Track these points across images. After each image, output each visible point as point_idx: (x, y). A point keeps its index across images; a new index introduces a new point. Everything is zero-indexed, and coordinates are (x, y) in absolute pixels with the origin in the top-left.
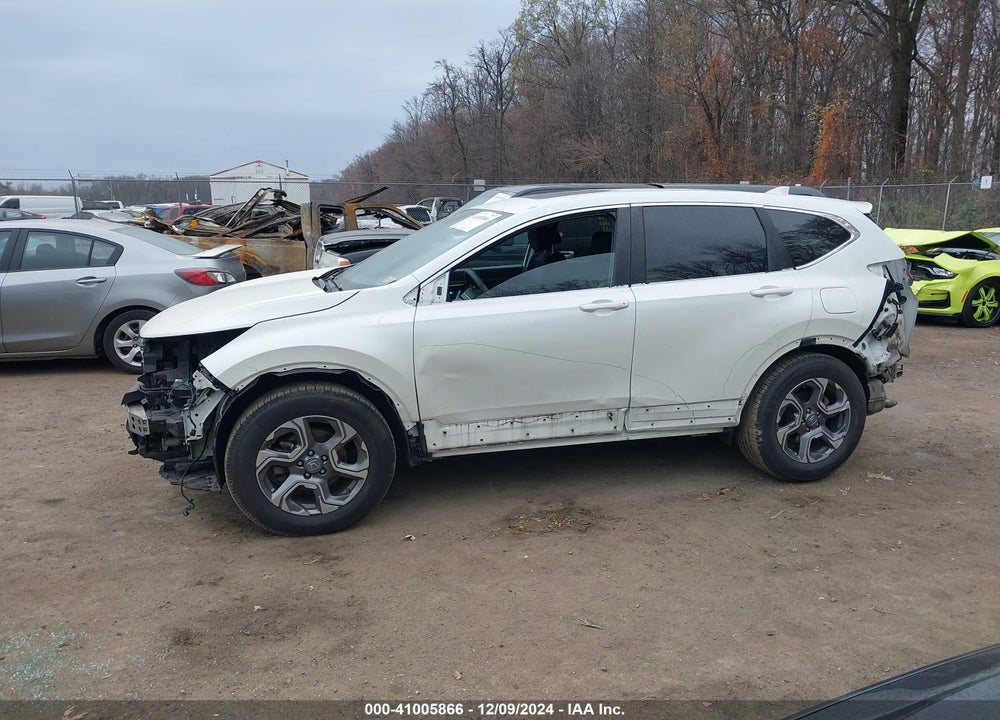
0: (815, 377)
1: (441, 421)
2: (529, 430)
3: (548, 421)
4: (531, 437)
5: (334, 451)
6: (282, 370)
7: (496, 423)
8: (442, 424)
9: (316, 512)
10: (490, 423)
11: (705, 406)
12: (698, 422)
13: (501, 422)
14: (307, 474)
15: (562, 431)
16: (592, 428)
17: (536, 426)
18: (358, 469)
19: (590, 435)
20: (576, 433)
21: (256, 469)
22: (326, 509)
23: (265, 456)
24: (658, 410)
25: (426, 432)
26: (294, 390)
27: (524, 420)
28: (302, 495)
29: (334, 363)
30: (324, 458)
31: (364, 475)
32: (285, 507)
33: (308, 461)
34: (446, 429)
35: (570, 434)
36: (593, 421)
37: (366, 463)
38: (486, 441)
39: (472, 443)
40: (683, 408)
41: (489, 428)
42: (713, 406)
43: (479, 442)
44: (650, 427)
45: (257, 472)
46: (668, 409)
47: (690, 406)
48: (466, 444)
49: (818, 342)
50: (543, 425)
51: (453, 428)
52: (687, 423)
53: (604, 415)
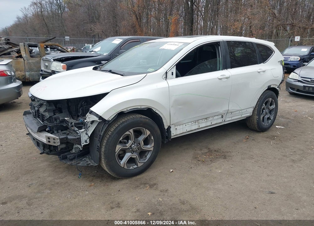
0: (269, 98)
1: (175, 125)
2: (200, 125)
3: (205, 120)
4: (200, 127)
5: (142, 142)
6: (126, 110)
9: (136, 166)
10: (189, 124)
11: (245, 110)
12: (243, 116)
13: (192, 123)
14: (133, 152)
15: (209, 124)
16: (217, 121)
17: (202, 123)
18: (150, 147)
19: (216, 124)
21: (115, 153)
22: (140, 165)
23: (119, 147)
24: (234, 113)
25: (171, 129)
26: (129, 118)
27: (199, 121)
28: (131, 161)
29: (143, 105)
30: (138, 144)
31: (152, 149)
32: (126, 167)
33: (134, 146)
34: (176, 127)
35: (211, 124)
36: (217, 119)
37: (153, 145)
38: (188, 131)
39: (184, 132)
40: (240, 111)
41: (189, 125)
42: (247, 110)
43: (186, 131)
44: (231, 119)
45: (116, 154)
46: (236, 112)
47: (242, 111)
48: (182, 132)
49: (271, 87)
50: (204, 122)
51: (179, 126)
53: (220, 116)
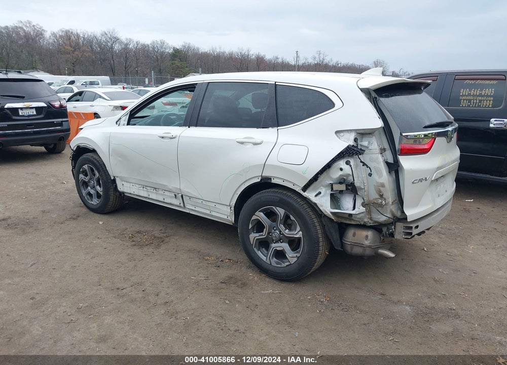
0: (276, 206)
1: (122, 179)
3: (155, 191)
4: (150, 197)
5: (95, 181)
6: (81, 145)
7: (138, 186)
8: (122, 181)
9: (93, 203)
10: (136, 185)
11: (214, 205)
12: (213, 214)
13: (140, 186)
15: (160, 198)
16: (171, 200)
17: (151, 192)
19: (171, 204)
20: (165, 201)
23: (81, 177)
24: (195, 200)
25: (117, 183)
27: (147, 188)
31: (102, 193)
32: (86, 198)
34: (123, 183)
35: (163, 200)
36: (170, 197)
37: (102, 189)
38: (135, 193)
39: (131, 192)
40: (204, 202)
41: (136, 187)
42: (218, 206)
43: (133, 193)
44: (194, 209)
45: (80, 182)
46: (197, 201)
47: (207, 202)
48: (129, 192)
49: (273, 181)
50: (153, 192)
51: (125, 183)
52: (208, 212)
53: (173, 195)
